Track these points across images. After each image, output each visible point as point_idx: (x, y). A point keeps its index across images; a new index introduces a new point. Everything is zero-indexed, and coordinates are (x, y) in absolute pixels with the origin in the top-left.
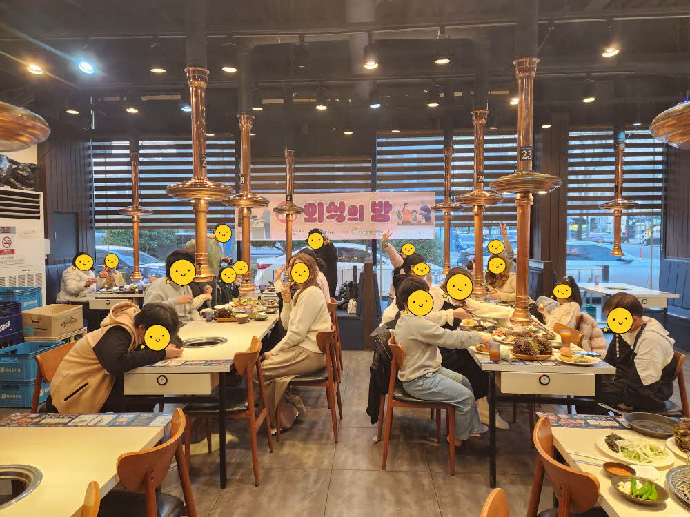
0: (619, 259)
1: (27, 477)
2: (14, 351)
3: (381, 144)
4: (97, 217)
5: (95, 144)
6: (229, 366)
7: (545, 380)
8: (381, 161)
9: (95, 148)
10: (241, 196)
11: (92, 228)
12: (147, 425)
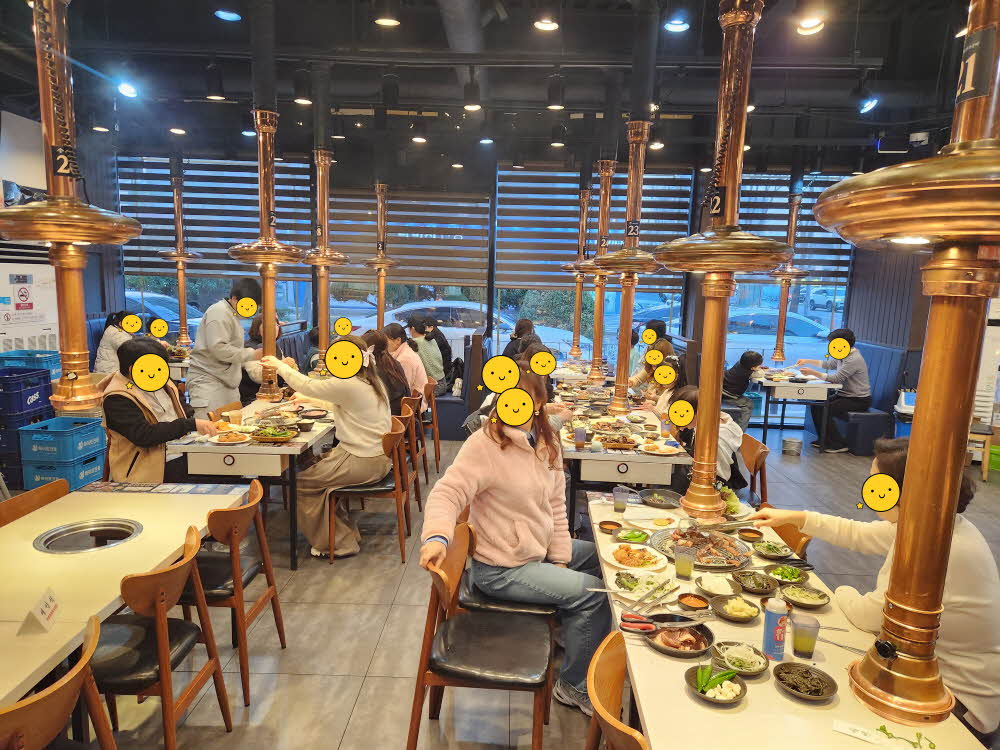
0: (815, 336)
1: (130, 528)
2: (46, 427)
3: (504, 179)
4: (126, 258)
5: (121, 159)
6: (300, 447)
7: (623, 468)
8: (503, 201)
9: (122, 164)
10: (317, 253)
11: (120, 273)
12: (226, 493)
